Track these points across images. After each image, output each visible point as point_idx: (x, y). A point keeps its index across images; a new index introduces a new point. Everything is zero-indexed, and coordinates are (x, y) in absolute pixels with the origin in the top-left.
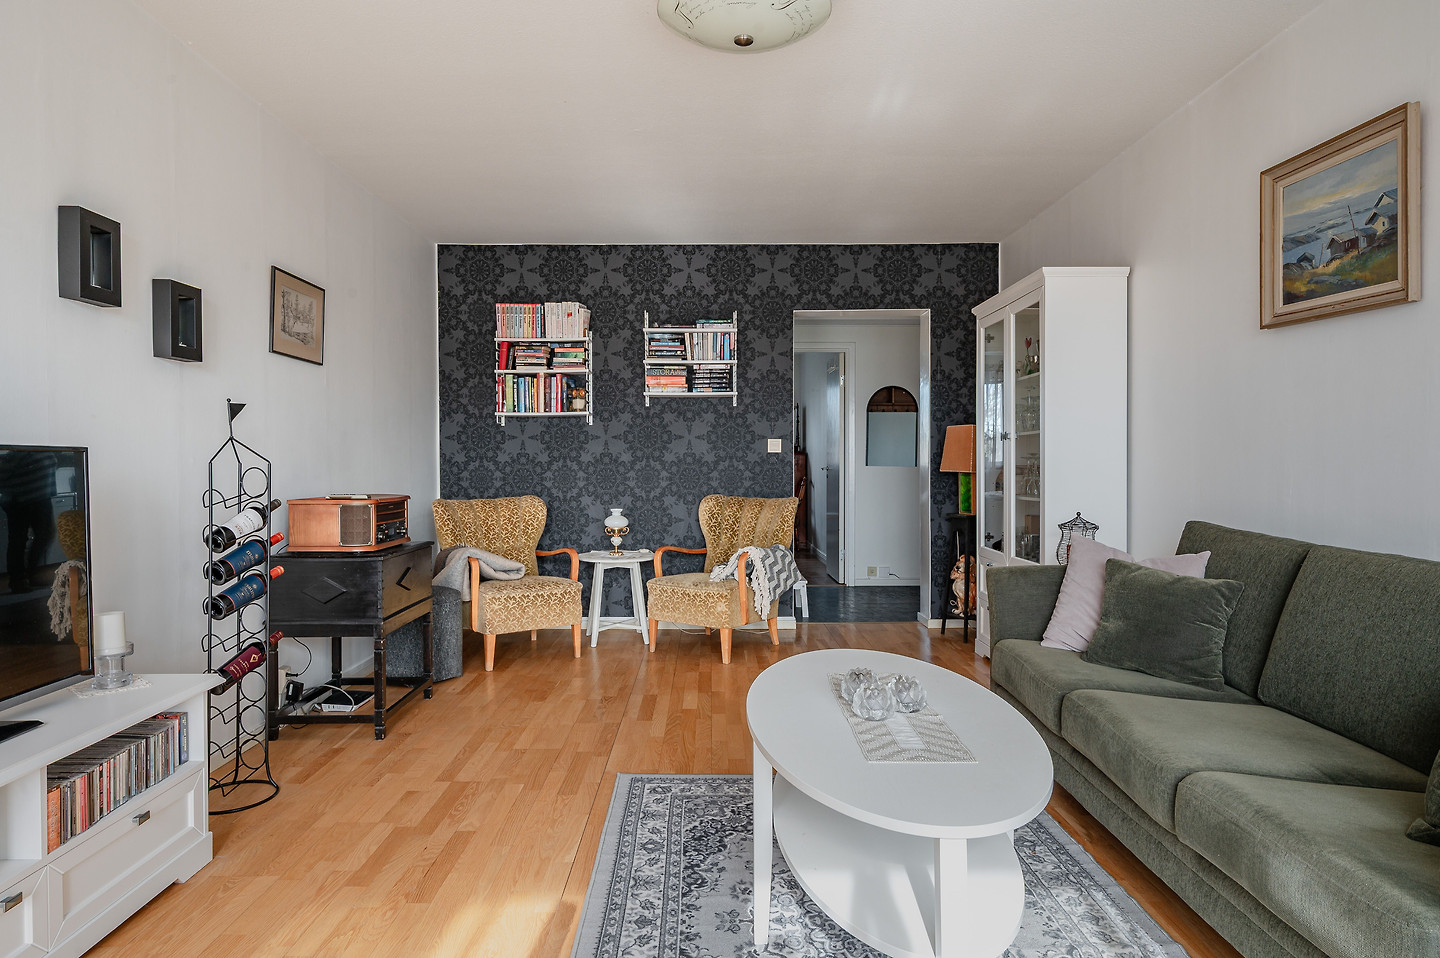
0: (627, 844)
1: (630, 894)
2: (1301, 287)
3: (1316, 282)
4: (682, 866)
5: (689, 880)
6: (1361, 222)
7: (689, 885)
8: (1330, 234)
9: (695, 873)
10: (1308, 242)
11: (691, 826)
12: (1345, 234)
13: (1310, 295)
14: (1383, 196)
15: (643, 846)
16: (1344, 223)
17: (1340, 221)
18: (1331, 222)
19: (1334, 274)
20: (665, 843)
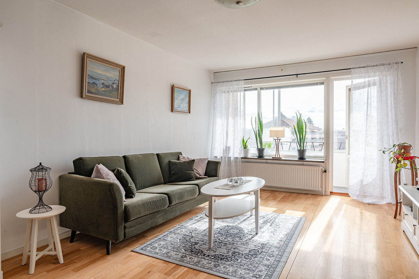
0: (278, 258)
1: (282, 246)
2: (93, 90)
3: (98, 91)
4: (265, 249)
5: (265, 246)
6: (111, 83)
7: (266, 245)
8: (103, 81)
9: (262, 247)
10: (96, 80)
11: (255, 259)
12: (107, 83)
13: (96, 94)
14: (115, 80)
15: (273, 256)
16: (106, 81)
17: (105, 80)
18: (103, 79)
19: (103, 91)
20: (266, 255)
